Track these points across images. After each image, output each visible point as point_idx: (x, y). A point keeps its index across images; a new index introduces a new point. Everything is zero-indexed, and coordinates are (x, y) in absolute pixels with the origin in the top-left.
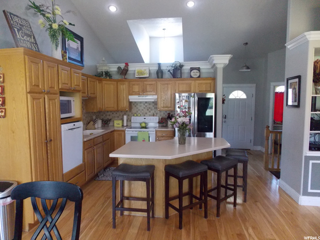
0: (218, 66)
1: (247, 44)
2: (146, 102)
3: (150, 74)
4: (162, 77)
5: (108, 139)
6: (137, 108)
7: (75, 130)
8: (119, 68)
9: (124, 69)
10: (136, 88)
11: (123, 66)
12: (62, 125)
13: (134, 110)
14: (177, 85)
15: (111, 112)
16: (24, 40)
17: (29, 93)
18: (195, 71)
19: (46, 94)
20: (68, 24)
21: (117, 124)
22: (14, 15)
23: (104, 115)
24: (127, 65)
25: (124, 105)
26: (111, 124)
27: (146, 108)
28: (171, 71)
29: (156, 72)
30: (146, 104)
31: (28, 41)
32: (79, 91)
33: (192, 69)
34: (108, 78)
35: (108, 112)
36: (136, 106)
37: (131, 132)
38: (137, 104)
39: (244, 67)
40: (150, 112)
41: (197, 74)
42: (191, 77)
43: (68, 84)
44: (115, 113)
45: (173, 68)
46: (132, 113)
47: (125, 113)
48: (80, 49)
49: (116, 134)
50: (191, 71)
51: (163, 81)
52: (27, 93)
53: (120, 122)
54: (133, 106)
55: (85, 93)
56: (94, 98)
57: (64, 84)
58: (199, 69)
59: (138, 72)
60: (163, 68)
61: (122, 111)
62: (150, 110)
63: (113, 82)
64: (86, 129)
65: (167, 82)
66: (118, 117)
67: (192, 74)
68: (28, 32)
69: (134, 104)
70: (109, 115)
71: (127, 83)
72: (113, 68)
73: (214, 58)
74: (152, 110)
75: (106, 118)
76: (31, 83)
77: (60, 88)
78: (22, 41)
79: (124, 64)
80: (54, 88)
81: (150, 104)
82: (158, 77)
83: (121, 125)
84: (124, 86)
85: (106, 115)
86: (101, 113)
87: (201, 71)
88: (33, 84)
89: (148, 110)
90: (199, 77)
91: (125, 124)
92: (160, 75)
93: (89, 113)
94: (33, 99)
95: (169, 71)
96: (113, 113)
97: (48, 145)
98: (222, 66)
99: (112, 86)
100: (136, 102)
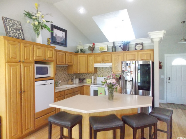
0: (154, 40)
1: (184, 22)
2: (106, 68)
3: (107, 49)
4: (115, 51)
5: (79, 91)
6: (101, 72)
7: (47, 85)
8: (89, 47)
9: (92, 47)
10: (99, 59)
11: (91, 45)
12: (36, 82)
13: (99, 73)
14: (125, 55)
15: (85, 74)
16: (14, 32)
17: (7, 62)
18: (139, 45)
19: (22, 63)
20: (45, 21)
21: (88, 81)
22: (9, 19)
23: (82, 76)
24: (94, 44)
25: (91, 69)
26: (85, 81)
27: (106, 71)
28: (121, 47)
29: (111, 48)
30: (106, 69)
31: (16, 33)
32: (53, 61)
33: (137, 44)
34: (82, 53)
35: (83, 74)
36: (100, 70)
37: (94, 87)
38: (101, 69)
39: (182, 40)
40: (108, 74)
41: (140, 47)
42: (136, 50)
43: (42, 57)
44: (87, 75)
45: (123, 44)
46: (97, 75)
47: (93, 75)
48: (64, 37)
49: (85, 88)
50: (136, 45)
51: (116, 53)
52: (5, 62)
53: (90, 80)
54: (98, 70)
55: (63, 62)
56: (72, 66)
57: (38, 56)
58: (142, 44)
59: (100, 49)
60: (116, 45)
61: (91, 74)
62: (108, 73)
63: (85, 56)
64: (68, 84)
65: (118, 54)
66: (89, 77)
67: (137, 48)
68: (17, 28)
69: (98, 69)
70: (84, 76)
71: (93, 56)
72: (86, 47)
73: (151, 34)
74: (110, 73)
75: (82, 78)
76: (9, 56)
77: (35, 59)
78: (11, 33)
79: (92, 44)
80: (29, 59)
81: (108, 69)
82: (113, 51)
83: (90, 82)
84: (92, 58)
85: (83, 76)
86: (80, 75)
87: (144, 45)
88: (11, 57)
89: (107, 73)
90: (142, 49)
91: (93, 82)
92: (114, 49)
93: (70, 74)
94: (10, 66)
95: (120, 46)
96: (86, 75)
97: (22, 94)
98: (158, 40)
99: (84, 58)
100: (100, 68)
